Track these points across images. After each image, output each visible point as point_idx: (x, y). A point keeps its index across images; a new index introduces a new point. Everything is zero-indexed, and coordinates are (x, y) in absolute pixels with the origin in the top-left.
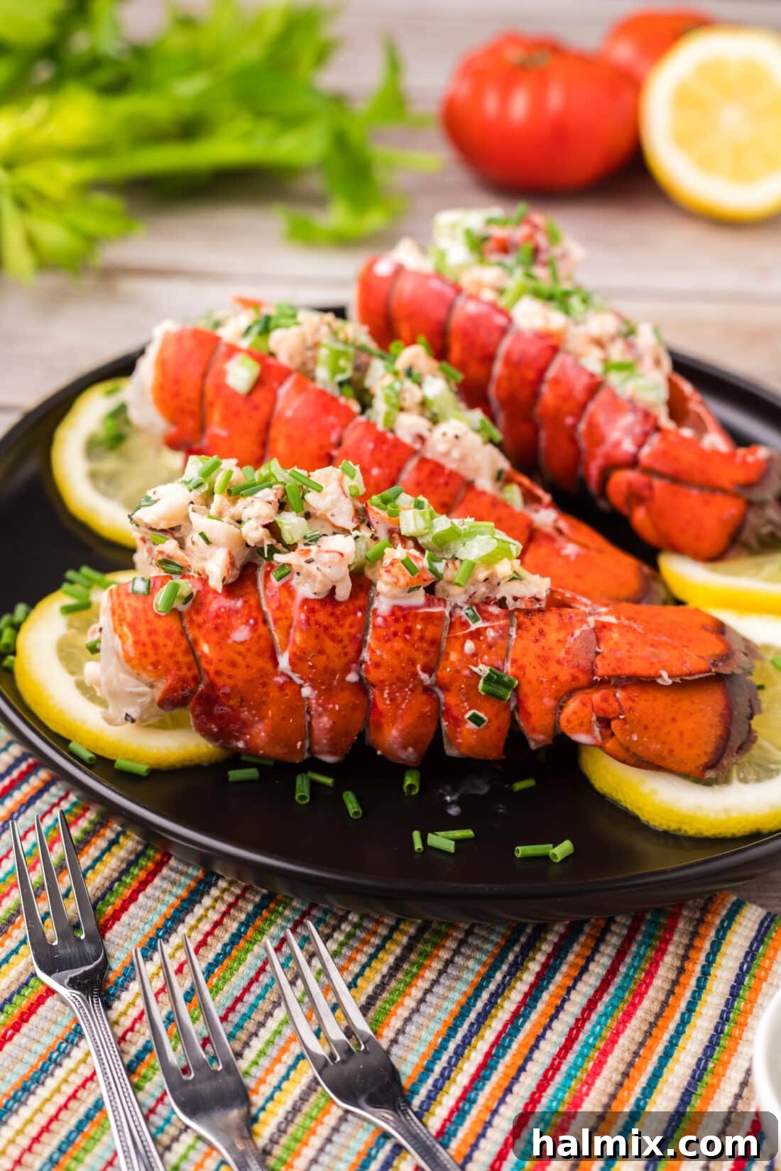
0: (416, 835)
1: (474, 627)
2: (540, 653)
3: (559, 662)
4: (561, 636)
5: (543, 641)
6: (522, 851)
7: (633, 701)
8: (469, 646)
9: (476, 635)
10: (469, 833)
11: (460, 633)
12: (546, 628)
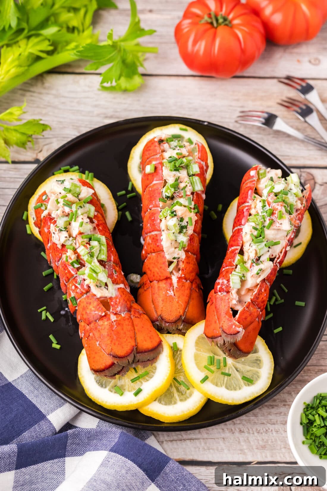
0: (45, 308)
1: (77, 285)
2: (85, 306)
3: (86, 313)
4: (93, 309)
5: (88, 305)
6: (51, 337)
7: (92, 339)
8: (73, 287)
9: (76, 287)
10: (52, 320)
11: (74, 283)
12: (92, 304)
